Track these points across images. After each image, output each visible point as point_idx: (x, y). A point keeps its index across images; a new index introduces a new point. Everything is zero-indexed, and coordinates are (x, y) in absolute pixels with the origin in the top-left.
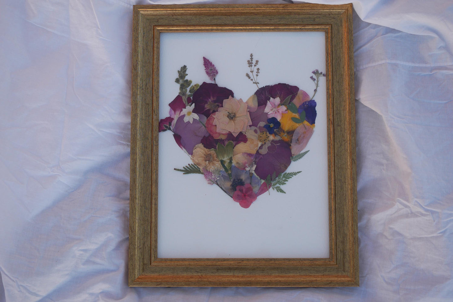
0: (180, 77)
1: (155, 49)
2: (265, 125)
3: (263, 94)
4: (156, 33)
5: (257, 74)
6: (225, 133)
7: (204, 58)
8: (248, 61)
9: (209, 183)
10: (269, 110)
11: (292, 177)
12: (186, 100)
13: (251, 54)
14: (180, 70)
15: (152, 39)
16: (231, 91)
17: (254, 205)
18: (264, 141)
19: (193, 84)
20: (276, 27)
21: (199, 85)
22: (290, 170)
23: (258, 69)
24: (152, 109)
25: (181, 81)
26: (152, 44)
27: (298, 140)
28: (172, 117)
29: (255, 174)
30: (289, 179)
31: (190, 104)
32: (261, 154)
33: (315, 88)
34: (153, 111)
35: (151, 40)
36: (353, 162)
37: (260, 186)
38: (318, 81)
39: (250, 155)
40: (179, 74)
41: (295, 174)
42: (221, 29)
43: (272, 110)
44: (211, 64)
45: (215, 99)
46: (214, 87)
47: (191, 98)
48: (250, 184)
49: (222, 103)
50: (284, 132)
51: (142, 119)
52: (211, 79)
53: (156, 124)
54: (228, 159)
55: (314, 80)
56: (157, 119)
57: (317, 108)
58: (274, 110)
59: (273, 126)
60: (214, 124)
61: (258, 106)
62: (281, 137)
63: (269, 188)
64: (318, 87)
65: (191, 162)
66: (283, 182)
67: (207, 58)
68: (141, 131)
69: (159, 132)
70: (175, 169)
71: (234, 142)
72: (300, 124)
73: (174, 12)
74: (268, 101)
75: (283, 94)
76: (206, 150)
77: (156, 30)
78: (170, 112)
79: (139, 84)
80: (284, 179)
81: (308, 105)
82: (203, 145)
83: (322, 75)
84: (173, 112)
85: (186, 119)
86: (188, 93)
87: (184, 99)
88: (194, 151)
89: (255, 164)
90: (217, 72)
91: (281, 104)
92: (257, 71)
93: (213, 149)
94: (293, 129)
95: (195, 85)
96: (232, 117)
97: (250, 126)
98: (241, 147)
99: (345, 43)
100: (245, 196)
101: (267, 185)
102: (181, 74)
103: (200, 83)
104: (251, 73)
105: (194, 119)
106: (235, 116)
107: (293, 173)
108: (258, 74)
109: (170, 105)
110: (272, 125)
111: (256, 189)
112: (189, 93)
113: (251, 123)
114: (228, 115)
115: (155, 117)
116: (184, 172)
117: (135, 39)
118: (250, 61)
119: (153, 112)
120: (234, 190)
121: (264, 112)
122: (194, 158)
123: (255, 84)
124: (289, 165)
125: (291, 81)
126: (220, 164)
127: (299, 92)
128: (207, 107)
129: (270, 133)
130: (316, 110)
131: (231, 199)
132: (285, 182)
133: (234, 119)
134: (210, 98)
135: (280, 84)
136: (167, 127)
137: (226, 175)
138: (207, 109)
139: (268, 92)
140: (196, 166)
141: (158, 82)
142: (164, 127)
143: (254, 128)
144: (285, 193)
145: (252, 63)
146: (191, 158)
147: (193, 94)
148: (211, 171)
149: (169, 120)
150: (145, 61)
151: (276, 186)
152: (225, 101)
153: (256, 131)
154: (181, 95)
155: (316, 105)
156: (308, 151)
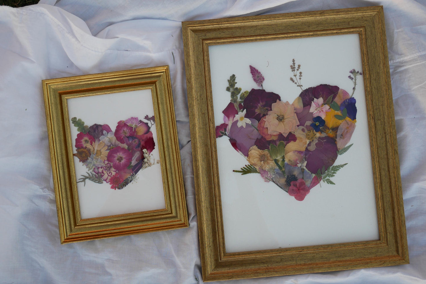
0: (230, 86)
1: (206, 62)
2: (312, 124)
3: (307, 96)
4: (205, 47)
5: (300, 77)
6: (276, 134)
7: (251, 67)
8: (291, 66)
9: (265, 181)
10: (314, 109)
11: (339, 169)
12: (238, 106)
13: (293, 60)
14: (229, 79)
15: (202, 52)
16: (278, 95)
17: (308, 197)
19: (242, 91)
20: (315, 33)
21: (248, 92)
22: (337, 163)
23: (301, 73)
24: (208, 118)
25: (231, 90)
26: (203, 57)
27: (342, 135)
28: (226, 123)
29: (306, 170)
30: (337, 171)
31: (242, 110)
32: (310, 151)
33: (353, 86)
34: (209, 120)
35: (201, 53)
36: (396, 152)
37: (311, 180)
38: (355, 80)
39: (300, 152)
40: (230, 83)
41: (342, 166)
42: (265, 38)
43: (316, 109)
44: (257, 71)
45: (264, 103)
46: (262, 92)
47: (242, 104)
48: (303, 178)
49: (271, 107)
50: (329, 129)
51: (200, 128)
52: (259, 85)
53: (213, 131)
54: (281, 158)
55: (352, 79)
56: (214, 127)
57: (357, 105)
58: (318, 109)
60: (265, 127)
61: (304, 107)
62: (327, 134)
63: (320, 181)
64: (356, 85)
65: (247, 163)
66: (332, 174)
67: (254, 66)
68: (200, 139)
69: (216, 138)
70: (234, 171)
71: (285, 142)
72: (343, 120)
73: (220, 25)
74: (312, 102)
75: (325, 94)
76: (260, 151)
77: (205, 44)
78: (224, 119)
79: (194, 96)
80: (332, 172)
81: (348, 102)
82: (257, 147)
83: (358, 74)
84: (227, 118)
85: (239, 124)
86: (239, 100)
87: (236, 106)
88: (249, 153)
89: (306, 160)
90: (264, 79)
91: (324, 104)
92: (300, 75)
93: (266, 150)
94: (337, 125)
95: (245, 92)
96: (280, 119)
97: (298, 126)
98: (292, 146)
99: (378, 43)
100: (299, 190)
101: (318, 178)
102: (231, 83)
103: (249, 90)
104: (295, 77)
105: (246, 123)
106: (283, 118)
107: (340, 165)
108: (301, 77)
109: (223, 112)
110: (317, 124)
111: (308, 183)
112: (240, 100)
113: (299, 124)
114: (277, 118)
115: (211, 125)
116: (242, 173)
117: (186, 54)
118: (293, 66)
119: (210, 121)
120: (289, 185)
121: (310, 112)
122: (250, 160)
123: (299, 87)
124: (336, 158)
125: (332, 82)
126: (274, 163)
127: (339, 91)
128: (257, 111)
129: (317, 131)
130: (356, 106)
131: (287, 194)
132: (334, 175)
133: (282, 120)
134: (259, 103)
135: (321, 85)
136: (223, 133)
137: (280, 172)
138: (258, 113)
139: (311, 93)
140: (253, 166)
141: (211, 92)
142: (220, 133)
143: (301, 127)
144: (334, 184)
145: (295, 68)
146: (247, 159)
147: (243, 100)
148: (266, 170)
149: (224, 126)
150: (197, 73)
151: (326, 179)
152: (273, 104)
153: (303, 130)
154: (233, 102)
155: (355, 102)
156: (352, 144)
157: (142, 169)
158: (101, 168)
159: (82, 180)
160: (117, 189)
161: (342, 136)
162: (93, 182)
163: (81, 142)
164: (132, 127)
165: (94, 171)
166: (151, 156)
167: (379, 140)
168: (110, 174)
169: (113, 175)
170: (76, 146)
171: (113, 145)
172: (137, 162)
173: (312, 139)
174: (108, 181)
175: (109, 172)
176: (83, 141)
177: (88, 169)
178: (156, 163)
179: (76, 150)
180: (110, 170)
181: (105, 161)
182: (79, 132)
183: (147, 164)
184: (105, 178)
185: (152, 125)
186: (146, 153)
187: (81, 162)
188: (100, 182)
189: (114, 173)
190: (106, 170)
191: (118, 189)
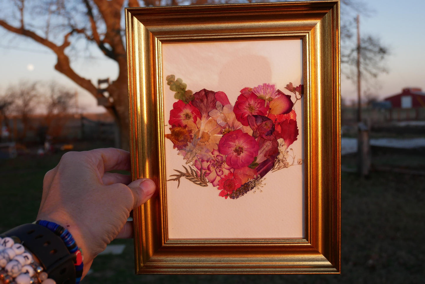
157: (273, 171)
158: (207, 162)
159: (175, 177)
160: (229, 197)
162: (192, 182)
163: (180, 116)
164: (265, 101)
165: (195, 165)
166: (290, 152)
168: (220, 173)
169: (224, 174)
170: (170, 122)
171: (229, 127)
172: (266, 159)
174: (216, 182)
175: (219, 170)
176: (182, 115)
177: (185, 161)
178: (296, 162)
179: (170, 129)
180: (220, 166)
181: (214, 151)
182: (177, 101)
183: (281, 163)
184: (212, 179)
185: (297, 99)
186: (282, 146)
187: (176, 149)
188: (203, 183)
189: (226, 172)
190: (214, 165)
191: (231, 198)
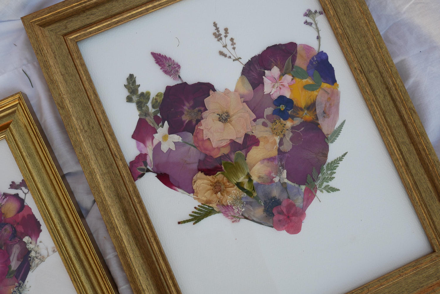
0: (131, 93)
1: (80, 68)
2: (274, 111)
3: (253, 71)
4: (71, 45)
5: (232, 46)
6: (225, 144)
7: (153, 54)
8: (214, 34)
9: (233, 222)
10: (269, 88)
11: (338, 165)
12: (153, 120)
13: (214, 23)
14: (126, 83)
15: (69, 55)
16: (209, 83)
17: (306, 224)
18: (282, 132)
19: (153, 95)
21: (161, 94)
22: (331, 156)
23: (232, 40)
24: (112, 153)
25: (135, 98)
26: (73, 63)
27: (324, 112)
28: (144, 152)
29: (289, 182)
30: (335, 169)
31: (160, 124)
32: (285, 153)
33: (316, 35)
34: (114, 156)
35: (68, 57)
36: (412, 112)
37: (302, 196)
38: (316, 24)
39: (271, 159)
40: (129, 89)
41: (341, 159)
42: (160, 4)
43: (273, 87)
44: (165, 57)
45: (192, 103)
46: (183, 87)
47: (159, 115)
48: (289, 198)
49: (204, 105)
50: (301, 109)
51: (103, 174)
52: (175, 79)
53: (126, 173)
54: (245, 178)
55: (310, 24)
56: (125, 165)
57: (330, 61)
58: (276, 86)
59: (284, 108)
60: (205, 138)
61: (253, 90)
62: (302, 118)
63: (316, 193)
64: (320, 32)
65: (197, 204)
66: (330, 176)
67: (157, 51)
68: (109, 191)
69: (135, 181)
70: (179, 223)
71: (243, 151)
72: (318, 90)
73: (84, 5)
74: (264, 77)
75: (279, 60)
76: (210, 178)
77: (69, 41)
78: (138, 147)
79: (77, 127)
80: (329, 172)
81: (317, 60)
82: (203, 173)
83: (318, 14)
84: (142, 145)
85: (165, 148)
86: (151, 110)
87: (150, 121)
88: (194, 187)
89: (283, 168)
90: (179, 67)
91: (282, 74)
92: (231, 43)
93: (218, 173)
94: (312, 100)
95: (157, 96)
96: (224, 118)
97: (255, 120)
98: (255, 154)
100: (288, 217)
101: (312, 190)
102: (131, 88)
103: (163, 90)
104: (225, 48)
105: (175, 143)
106: (228, 116)
107: (338, 158)
108: (235, 46)
109: (133, 137)
110: (282, 107)
111: (299, 202)
112: (154, 110)
113: (254, 117)
114: (219, 118)
115: (120, 163)
116: (193, 222)
117: (44, 65)
118: (217, 33)
119: (115, 158)
120: (271, 216)
121: (265, 93)
122: (199, 197)
123: (237, 62)
124: (328, 150)
125: (283, 39)
126: (238, 189)
127: (298, 49)
128: (186, 118)
129: (285, 119)
130: (330, 63)
131: (273, 230)
132: (333, 176)
133: (228, 120)
134: (184, 105)
135: (268, 48)
136: (143, 170)
137: (251, 200)
138: (187, 121)
139: (257, 65)
140: (206, 205)
141: (103, 112)
142: (139, 171)
143: (260, 121)
144: (339, 190)
145: (220, 35)
146: (194, 198)
147: (158, 109)
148: (229, 205)
149: (142, 158)
150: (72, 90)
151: (323, 187)
152: (206, 100)
153: (264, 124)
154: (143, 117)
155: (327, 57)
156: (344, 121)
157: (32, 271)
161: (325, 114)
166: (41, 245)
167: (381, 102)
172: (20, 263)
173: (283, 133)
183: (36, 259)
185: (26, 194)
186: (31, 243)
